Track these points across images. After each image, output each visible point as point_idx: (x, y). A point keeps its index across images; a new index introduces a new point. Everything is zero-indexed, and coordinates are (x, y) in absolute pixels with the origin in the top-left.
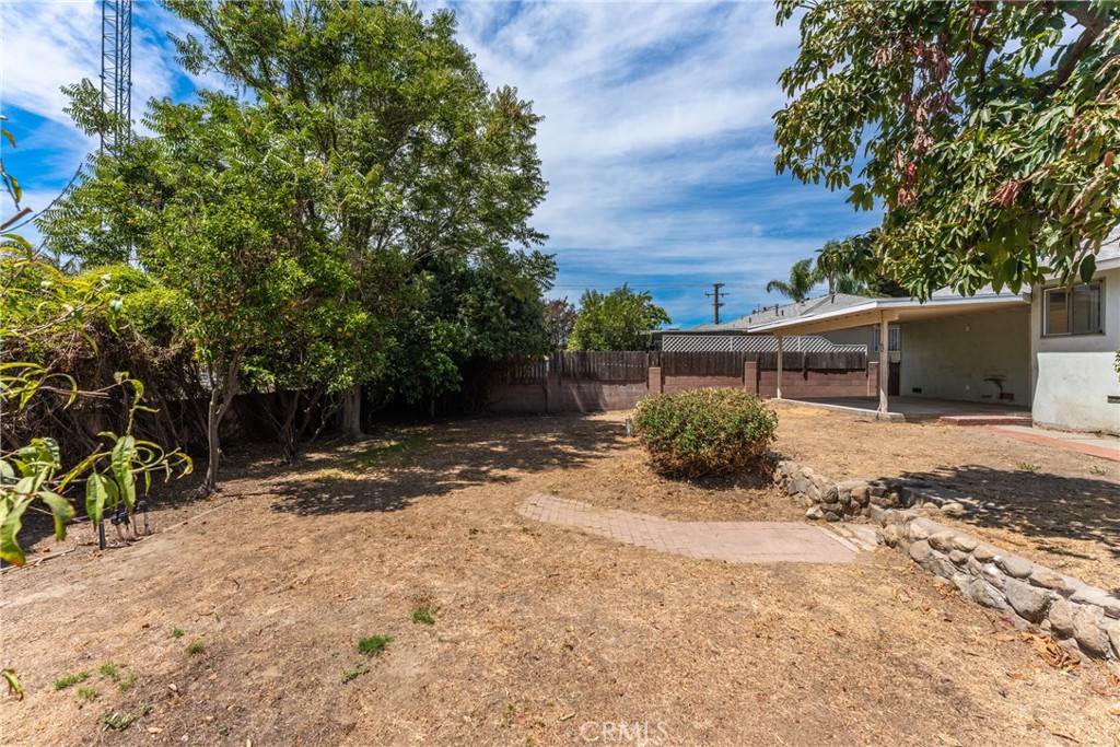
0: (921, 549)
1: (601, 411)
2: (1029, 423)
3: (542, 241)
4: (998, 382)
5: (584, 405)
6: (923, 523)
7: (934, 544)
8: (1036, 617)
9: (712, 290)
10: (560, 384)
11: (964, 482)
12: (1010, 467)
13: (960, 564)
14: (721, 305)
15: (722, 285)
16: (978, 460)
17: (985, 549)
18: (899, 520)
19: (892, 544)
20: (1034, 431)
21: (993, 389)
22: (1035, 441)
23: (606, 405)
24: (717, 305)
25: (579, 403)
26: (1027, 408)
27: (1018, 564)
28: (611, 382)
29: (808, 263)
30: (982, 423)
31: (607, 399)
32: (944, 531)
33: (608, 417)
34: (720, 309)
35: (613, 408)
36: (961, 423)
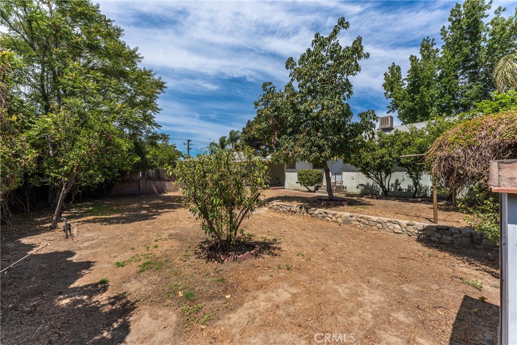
0: (275, 207)
1: (165, 193)
2: (284, 189)
3: (160, 128)
4: (278, 179)
5: (158, 191)
6: (275, 203)
7: (277, 205)
8: (289, 211)
9: (187, 142)
10: (146, 182)
11: (278, 198)
12: (283, 196)
13: (280, 207)
14: (190, 149)
15: (190, 141)
16: (278, 195)
17: (284, 204)
18: (272, 203)
19: (270, 208)
20: (285, 190)
21: (277, 181)
22: (285, 192)
23: (167, 190)
24: (189, 149)
25: (155, 190)
26: (284, 186)
27: (287, 205)
28: (169, 181)
29: (225, 137)
30: (276, 189)
31: (167, 188)
32: (278, 203)
33: (169, 194)
34: (190, 150)
35: (170, 191)
36: (273, 189)
